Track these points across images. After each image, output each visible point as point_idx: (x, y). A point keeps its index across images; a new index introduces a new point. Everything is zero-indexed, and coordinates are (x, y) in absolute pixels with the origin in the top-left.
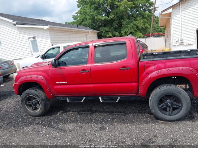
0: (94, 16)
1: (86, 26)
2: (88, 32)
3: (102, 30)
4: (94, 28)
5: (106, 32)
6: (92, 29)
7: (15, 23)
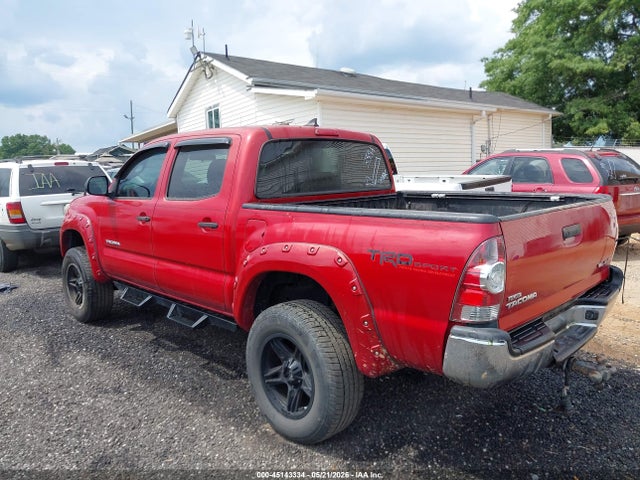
0: (549, 56)
1: (518, 92)
2: (479, 113)
3: (572, 111)
4: (544, 101)
5: (587, 113)
6: (538, 103)
7: (250, 81)
